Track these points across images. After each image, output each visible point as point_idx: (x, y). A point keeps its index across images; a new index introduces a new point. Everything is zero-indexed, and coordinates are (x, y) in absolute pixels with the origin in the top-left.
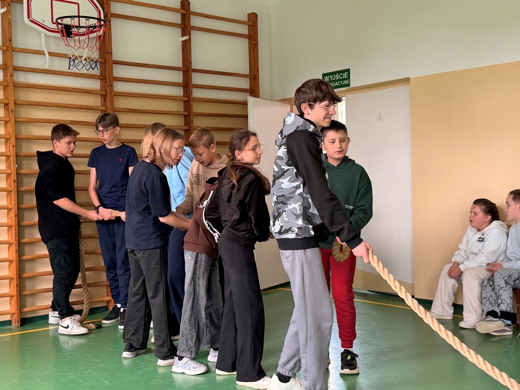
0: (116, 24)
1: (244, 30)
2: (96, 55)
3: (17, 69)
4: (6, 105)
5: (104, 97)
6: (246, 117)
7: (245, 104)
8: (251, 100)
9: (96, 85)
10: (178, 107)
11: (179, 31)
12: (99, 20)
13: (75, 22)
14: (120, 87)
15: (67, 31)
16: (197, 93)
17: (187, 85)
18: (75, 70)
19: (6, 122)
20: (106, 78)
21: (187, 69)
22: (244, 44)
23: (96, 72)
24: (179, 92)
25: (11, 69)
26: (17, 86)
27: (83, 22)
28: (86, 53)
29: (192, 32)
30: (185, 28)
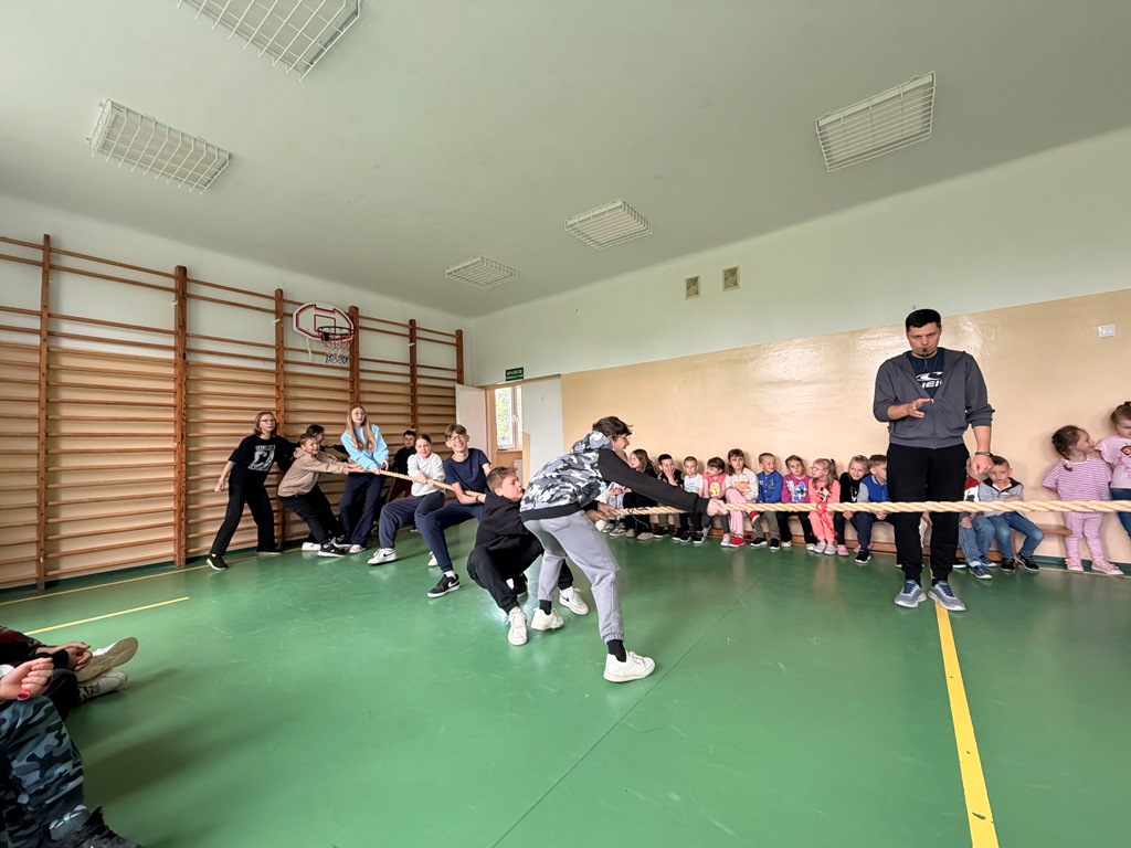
0: (362, 333)
1: (454, 341)
2: (347, 354)
3: (286, 362)
4: (278, 387)
5: (352, 383)
6: (454, 397)
7: (454, 389)
8: (458, 386)
9: (347, 374)
10: (407, 390)
11: (408, 339)
12: (350, 330)
13: (332, 331)
14: (364, 376)
15: (326, 337)
16: (420, 381)
17: (413, 376)
18: (331, 364)
19: (277, 399)
20: (354, 369)
21: (413, 365)
22: (453, 350)
23: (347, 365)
24: (408, 380)
25: (282, 362)
26: (286, 374)
27: (338, 331)
28: (339, 352)
29: (418, 341)
30: (412, 337)
